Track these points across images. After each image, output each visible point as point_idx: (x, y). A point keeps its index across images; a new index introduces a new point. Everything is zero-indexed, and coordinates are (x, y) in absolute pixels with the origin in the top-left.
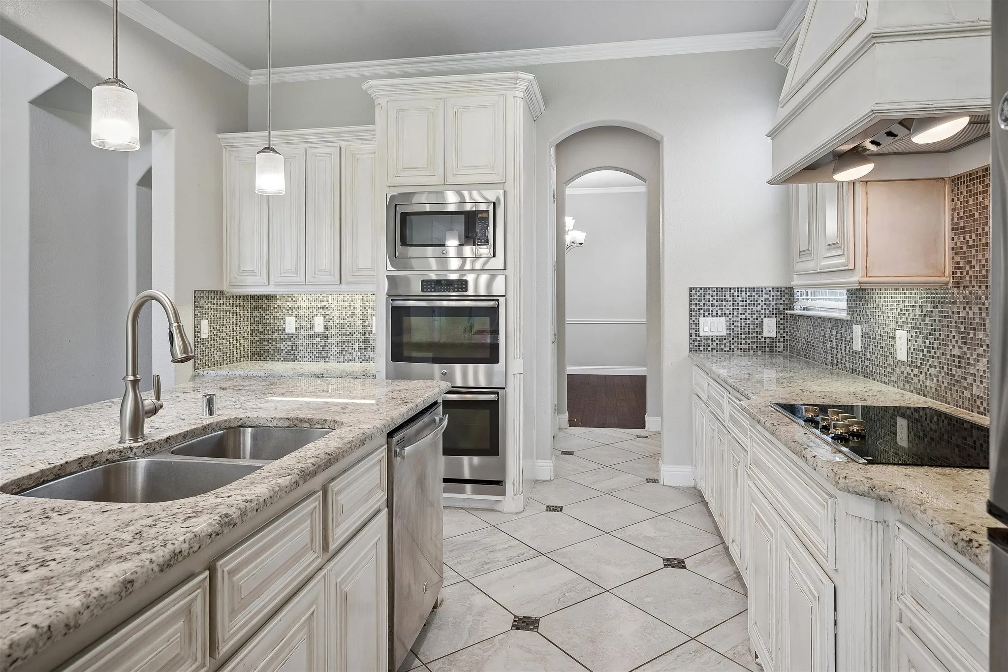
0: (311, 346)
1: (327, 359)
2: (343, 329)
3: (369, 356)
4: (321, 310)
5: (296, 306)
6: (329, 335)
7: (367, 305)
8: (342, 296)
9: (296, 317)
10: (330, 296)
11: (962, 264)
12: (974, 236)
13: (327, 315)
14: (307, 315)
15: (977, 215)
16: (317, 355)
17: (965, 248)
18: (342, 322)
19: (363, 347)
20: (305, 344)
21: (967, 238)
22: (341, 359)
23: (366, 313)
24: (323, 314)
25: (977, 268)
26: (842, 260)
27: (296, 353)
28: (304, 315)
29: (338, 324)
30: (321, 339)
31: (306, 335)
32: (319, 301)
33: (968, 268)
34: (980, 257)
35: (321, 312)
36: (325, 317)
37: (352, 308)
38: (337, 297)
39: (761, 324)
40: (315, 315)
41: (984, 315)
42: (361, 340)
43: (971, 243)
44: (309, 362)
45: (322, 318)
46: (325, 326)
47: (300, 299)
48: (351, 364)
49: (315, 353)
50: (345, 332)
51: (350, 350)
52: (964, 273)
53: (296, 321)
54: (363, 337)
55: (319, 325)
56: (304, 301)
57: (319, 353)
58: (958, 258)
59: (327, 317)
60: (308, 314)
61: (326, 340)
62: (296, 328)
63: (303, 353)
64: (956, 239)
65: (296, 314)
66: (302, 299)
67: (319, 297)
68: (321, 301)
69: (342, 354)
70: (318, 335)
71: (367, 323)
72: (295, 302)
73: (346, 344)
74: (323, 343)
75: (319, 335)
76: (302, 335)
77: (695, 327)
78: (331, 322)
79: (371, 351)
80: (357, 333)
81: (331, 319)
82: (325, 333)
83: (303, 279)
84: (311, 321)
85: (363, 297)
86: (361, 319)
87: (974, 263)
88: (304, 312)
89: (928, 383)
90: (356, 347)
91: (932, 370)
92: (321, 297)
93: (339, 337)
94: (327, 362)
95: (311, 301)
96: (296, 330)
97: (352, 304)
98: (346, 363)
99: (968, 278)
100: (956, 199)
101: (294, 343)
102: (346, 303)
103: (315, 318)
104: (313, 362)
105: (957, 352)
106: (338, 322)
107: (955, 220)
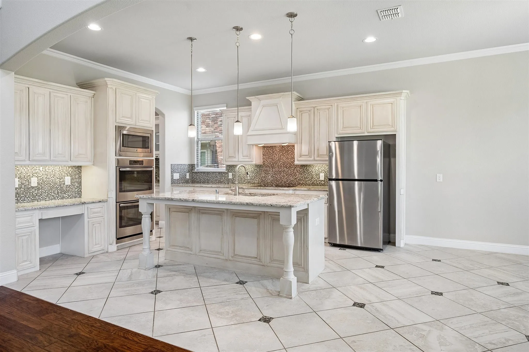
0: (28, 194)
1: (39, 200)
2: (48, 184)
3: (63, 196)
4: (35, 174)
5: (19, 172)
6: (40, 187)
7: (62, 171)
8: (48, 167)
10: (41, 167)
12: (268, 156)
13: (39, 177)
14: (26, 177)
15: (269, 153)
16: (33, 198)
17: (266, 158)
18: (48, 180)
19: (60, 192)
20: (24, 193)
22: (48, 199)
23: (61, 175)
24: (36, 177)
25: (269, 161)
26: (250, 159)
27: (19, 198)
28: (24, 177)
29: (45, 181)
30: (35, 190)
31: (26, 188)
32: (34, 170)
33: (266, 161)
34: (269, 160)
35: (35, 175)
36: (38, 178)
37: (54, 173)
38: (45, 167)
39: (186, 175)
40: (31, 177)
41: (270, 169)
42: (58, 189)
44: (27, 202)
45: (37, 178)
46: (38, 183)
47: (22, 169)
48: (53, 201)
49: (31, 197)
50: (50, 185)
51: (53, 194)
53: (19, 181)
54: (60, 187)
55: (34, 182)
56: (24, 170)
57: (34, 197)
58: (264, 160)
59: (39, 178)
60: (27, 177)
61: (38, 190)
62: (19, 185)
63: (23, 198)
64: (263, 156)
65: (19, 177)
66: (23, 169)
68: (35, 170)
69: (49, 197)
70: (33, 188)
71: (62, 180)
72: (18, 170)
73: (50, 191)
74: (36, 192)
75: (34, 188)
76: (23, 188)
77: (172, 176)
79: (64, 194)
80: (56, 185)
81: (42, 179)
82: (38, 186)
83: (48, 158)
84: (29, 181)
85: (60, 167)
86: (59, 178)
87: (268, 161)
88: (24, 176)
89: (256, 182)
90: (56, 192)
91: (257, 179)
92: (35, 167)
93: (46, 188)
95: (28, 170)
96: (19, 186)
97: (54, 171)
98: (50, 201)
99: (266, 163)
100: (264, 150)
101: (17, 193)
102: (50, 171)
103: (32, 178)
104: (30, 202)
105: (263, 175)
106: (46, 180)
107: (263, 153)
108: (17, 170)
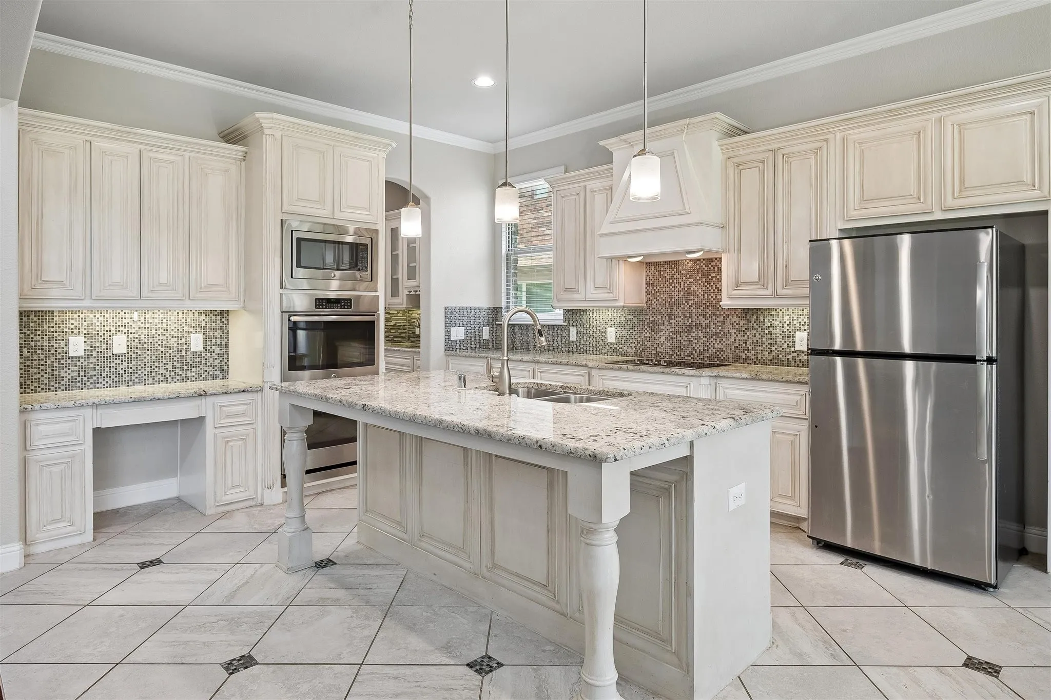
0: (107, 369)
1: (131, 383)
2: (152, 349)
3: (186, 374)
4: (122, 328)
5: (85, 324)
6: (134, 356)
7: (185, 322)
8: (151, 313)
9: (85, 337)
10: (135, 313)
11: (651, 298)
12: (658, 288)
13: (131, 333)
14: (102, 335)
15: (660, 279)
16: (116, 379)
17: (653, 292)
18: (151, 340)
19: (178, 366)
20: (98, 368)
21: (655, 288)
22: (151, 381)
23: (181, 330)
24: (125, 333)
25: (660, 300)
26: (611, 295)
27: (85, 379)
28: (98, 334)
29: (145, 343)
30: (122, 361)
31: (101, 357)
32: (119, 318)
33: (655, 300)
34: (662, 296)
35: (122, 331)
36: (128, 336)
37: (165, 325)
38: (145, 313)
39: (482, 331)
40: (113, 334)
41: (664, 319)
42: (175, 359)
43: (657, 290)
44: (103, 388)
45: (125, 337)
46: (128, 346)
47: (91, 316)
48: (163, 385)
49: (113, 377)
50: (155, 351)
51: (162, 370)
52: (653, 303)
53: (85, 342)
54: (178, 356)
55: (119, 345)
56: (98, 318)
57: (119, 376)
58: (649, 296)
59: (131, 336)
60: (104, 334)
61: (129, 362)
62: (85, 350)
63: (95, 378)
64: (648, 288)
65: (85, 334)
66: (94, 316)
67: (119, 313)
68: (122, 318)
69: (154, 376)
70: (117, 356)
71: (183, 340)
72: (84, 320)
73: (156, 364)
74: (125, 365)
75: (119, 356)
76: (95, 357)
77: (448, 334)
78: (137, 341)
79: (188, 370)
80: (170, 352)
81: (136, 338)
82: (128, 353)
83: (135, 293)
84: (107, 341)
85: (178, 313)
86: (175, 337)
88: (98, 331)
89: (629, 350)
90: (170, 366)
92: (122, 313)
93: (148, 357)
94: (131, 386)
95: (107, 318)
96: (85, 352)
97: (164, 321)
98: (156, 385)
99: (655, 304)
100: (647, 272)
101: (82, 368)
102: (156, 320)
103: (114, 337)
104: (110, 387)
106: (146, 341)
107: (648, 280)
108: (82, 319)
